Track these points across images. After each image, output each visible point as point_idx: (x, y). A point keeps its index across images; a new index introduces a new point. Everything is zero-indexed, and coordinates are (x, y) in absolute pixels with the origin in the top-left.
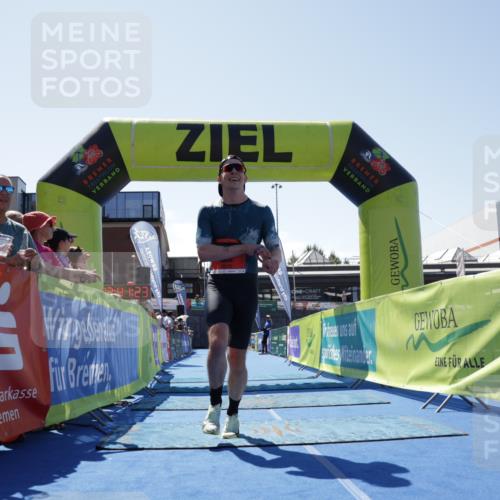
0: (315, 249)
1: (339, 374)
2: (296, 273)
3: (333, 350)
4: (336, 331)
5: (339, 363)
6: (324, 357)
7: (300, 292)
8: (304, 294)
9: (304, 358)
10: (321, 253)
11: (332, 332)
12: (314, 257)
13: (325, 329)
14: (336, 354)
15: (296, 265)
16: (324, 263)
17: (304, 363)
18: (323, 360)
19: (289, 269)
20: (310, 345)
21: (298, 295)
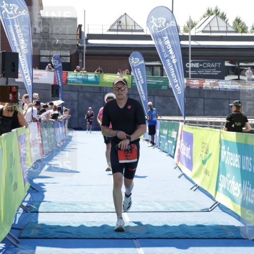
0: (217, 12)
1: (239, 213)
2: (193, 43)
3: (232, 182)
4: (237, 160)
5: (240, 201)
6: (221, 185)
7: (197, 65)
8: (201, 68)
9: (196, 175)
10: (223, 17)
11: (233, 160)
12: (214, 24)
13: (224, 153)
14: (236, 187)
15: (193, 32)
16: (226, 32)
17: (198, 181)
18: (220, 189)
19: (185, 38)
20: (204, 162)
21: (193, 69)
